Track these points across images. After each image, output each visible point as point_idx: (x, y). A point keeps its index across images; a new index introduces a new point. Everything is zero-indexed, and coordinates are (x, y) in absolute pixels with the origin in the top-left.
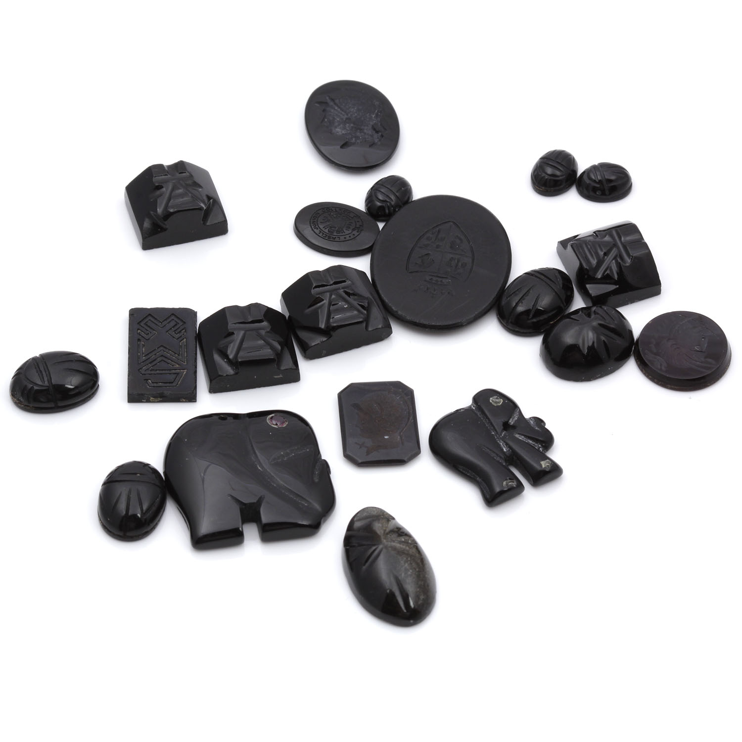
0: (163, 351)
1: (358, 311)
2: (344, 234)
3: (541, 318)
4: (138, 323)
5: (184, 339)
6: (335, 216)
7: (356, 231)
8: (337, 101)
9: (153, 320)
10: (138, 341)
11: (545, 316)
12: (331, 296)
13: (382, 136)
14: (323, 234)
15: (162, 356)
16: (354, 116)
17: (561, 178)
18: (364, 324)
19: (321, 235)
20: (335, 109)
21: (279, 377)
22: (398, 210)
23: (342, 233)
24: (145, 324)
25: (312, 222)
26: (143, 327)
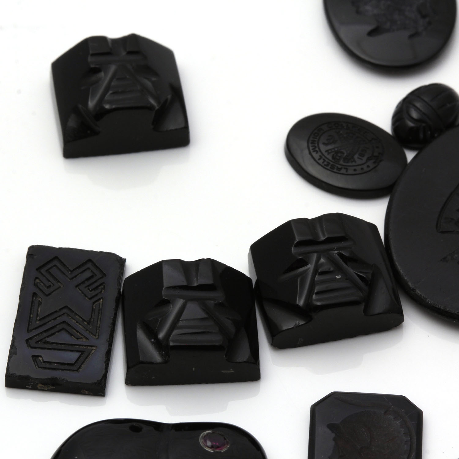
0: (67, 314)
2: (354, 164)
4: (37, 269)
5: (99, 299)
6: (345, 135)
7: (373, 161)
9: (59, 266)
10: (33, 297)
12: (318, 259)
14: (325, 160)
15: (64, 322)
19: (321, 161)
21: (229, 372)
22: (438, 135)
23: (352, 162)
24: (46, 271)
25: (310, 142)
26: (44, 276)
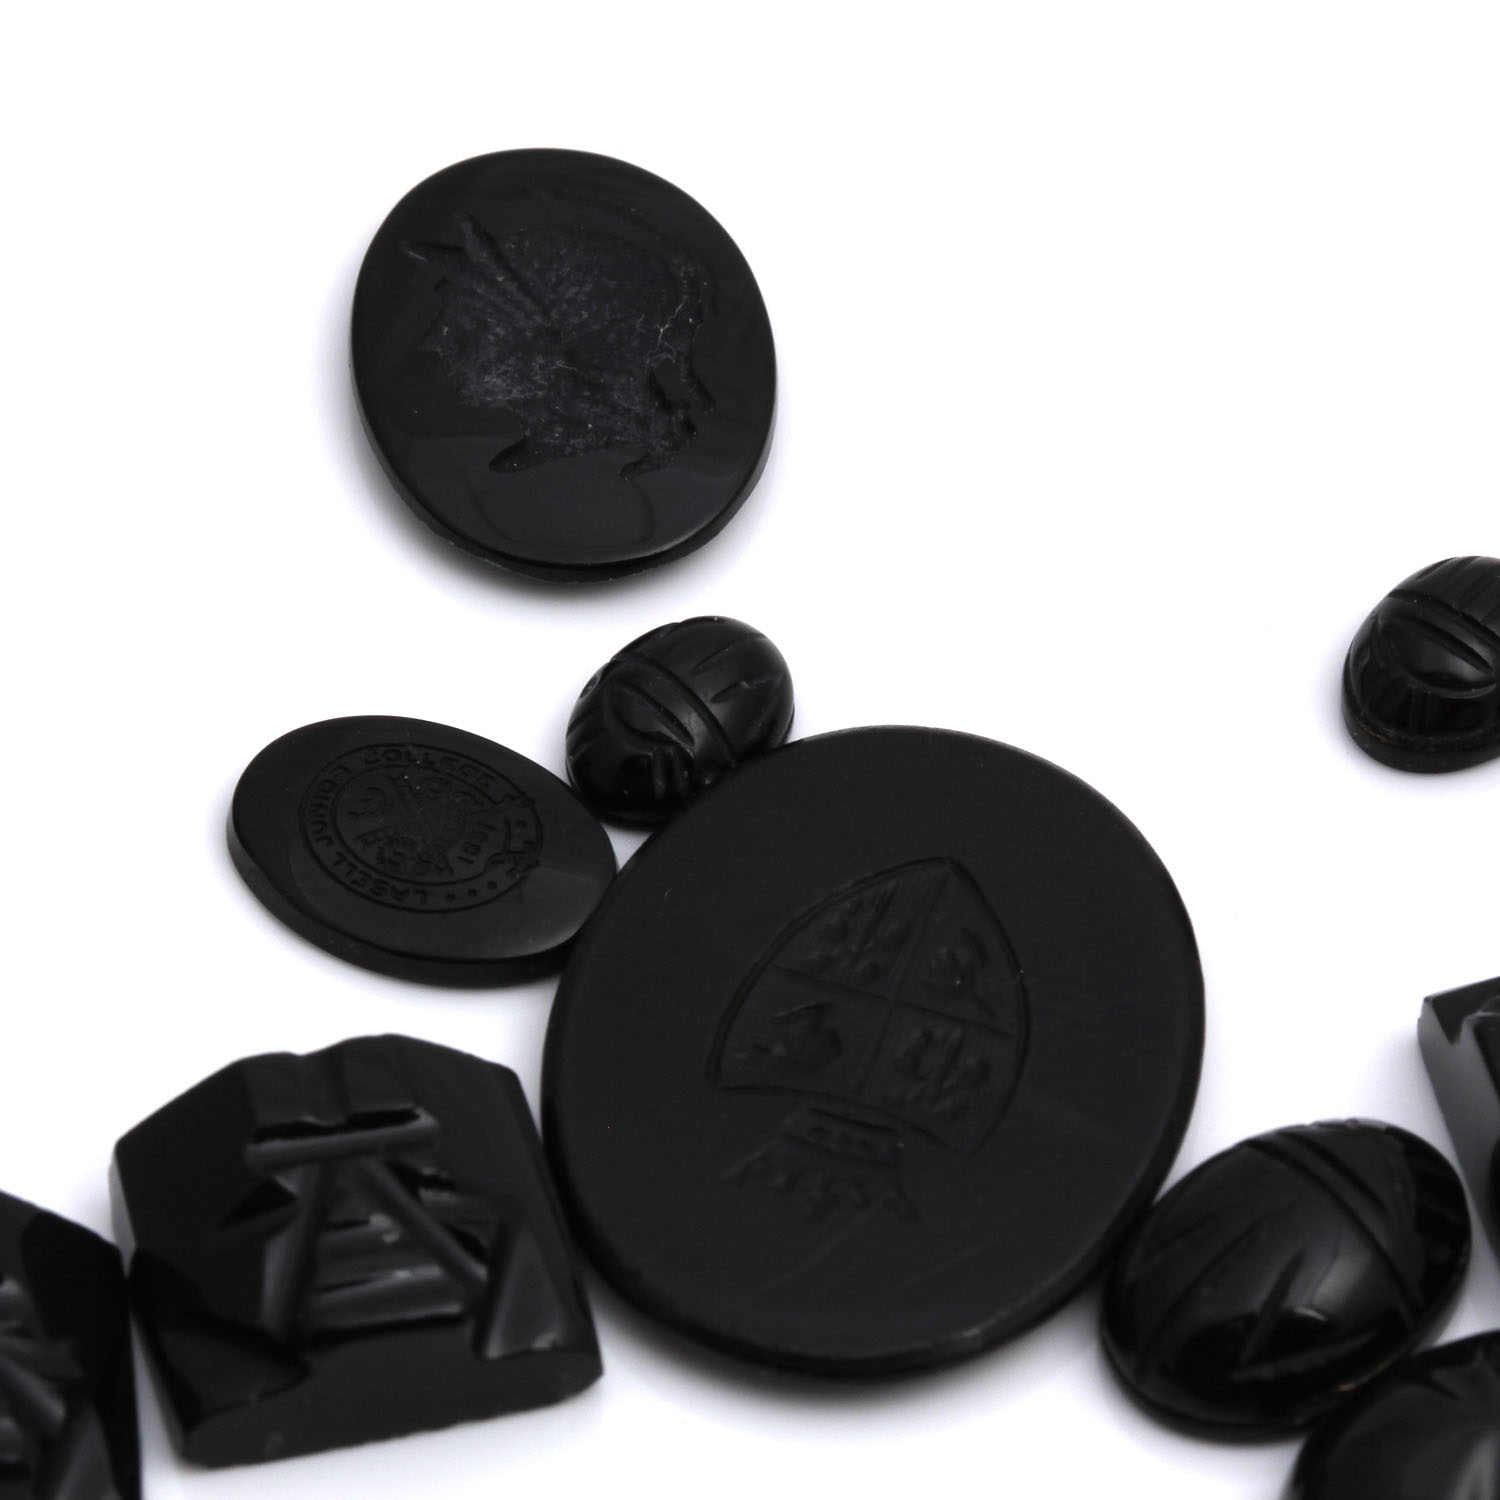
1: (447, 1262)
2: (446, 877)
3: (1298, 1364)
6: (419, 788)
7: (508, 866)
8: (508, 246)
11: (1318, 1357)
13: (689, 427)
14: (354, 867)
16: (575, 320)
17: (1474, 694)
18: (467, 1332)
19: (341, 871)
20: (494, 283)
22: (715, 784)
23: (440, 870)
25: (308, 809)
